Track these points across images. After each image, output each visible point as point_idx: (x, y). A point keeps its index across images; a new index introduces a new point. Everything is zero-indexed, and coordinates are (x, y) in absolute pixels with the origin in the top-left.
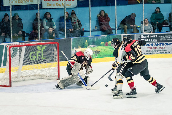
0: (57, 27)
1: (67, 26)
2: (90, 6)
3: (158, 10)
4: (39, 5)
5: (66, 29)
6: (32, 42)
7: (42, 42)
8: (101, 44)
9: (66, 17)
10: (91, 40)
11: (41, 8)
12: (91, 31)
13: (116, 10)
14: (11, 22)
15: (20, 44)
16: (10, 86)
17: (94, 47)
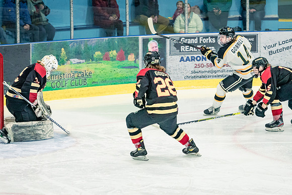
8: (95, 56)
10: (74, 49)
17: (80, 63)
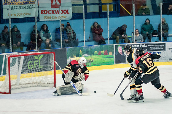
0: (54, 37)
1: (62, 37)
2: (84, 18)
3: (148, 21)
4: (36, 18)
5: (61, 40)
6: (29, 52)
7: (40, 52)
8: (95, 53)
9: (62, 28)
10: (85, 50)
11: (38, 21)
12: (85, 42)
13: (108, 22)
14: (10, 34)
15: (19, 54)
16: (10, 93)
17: (88, 56)
